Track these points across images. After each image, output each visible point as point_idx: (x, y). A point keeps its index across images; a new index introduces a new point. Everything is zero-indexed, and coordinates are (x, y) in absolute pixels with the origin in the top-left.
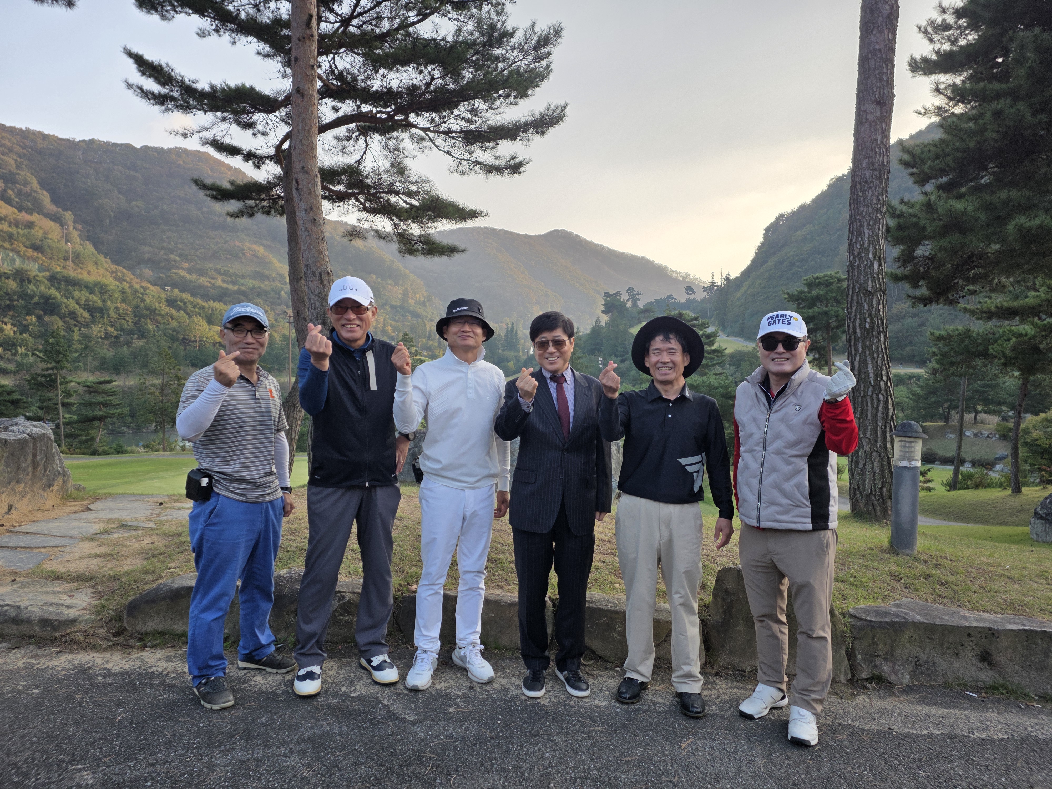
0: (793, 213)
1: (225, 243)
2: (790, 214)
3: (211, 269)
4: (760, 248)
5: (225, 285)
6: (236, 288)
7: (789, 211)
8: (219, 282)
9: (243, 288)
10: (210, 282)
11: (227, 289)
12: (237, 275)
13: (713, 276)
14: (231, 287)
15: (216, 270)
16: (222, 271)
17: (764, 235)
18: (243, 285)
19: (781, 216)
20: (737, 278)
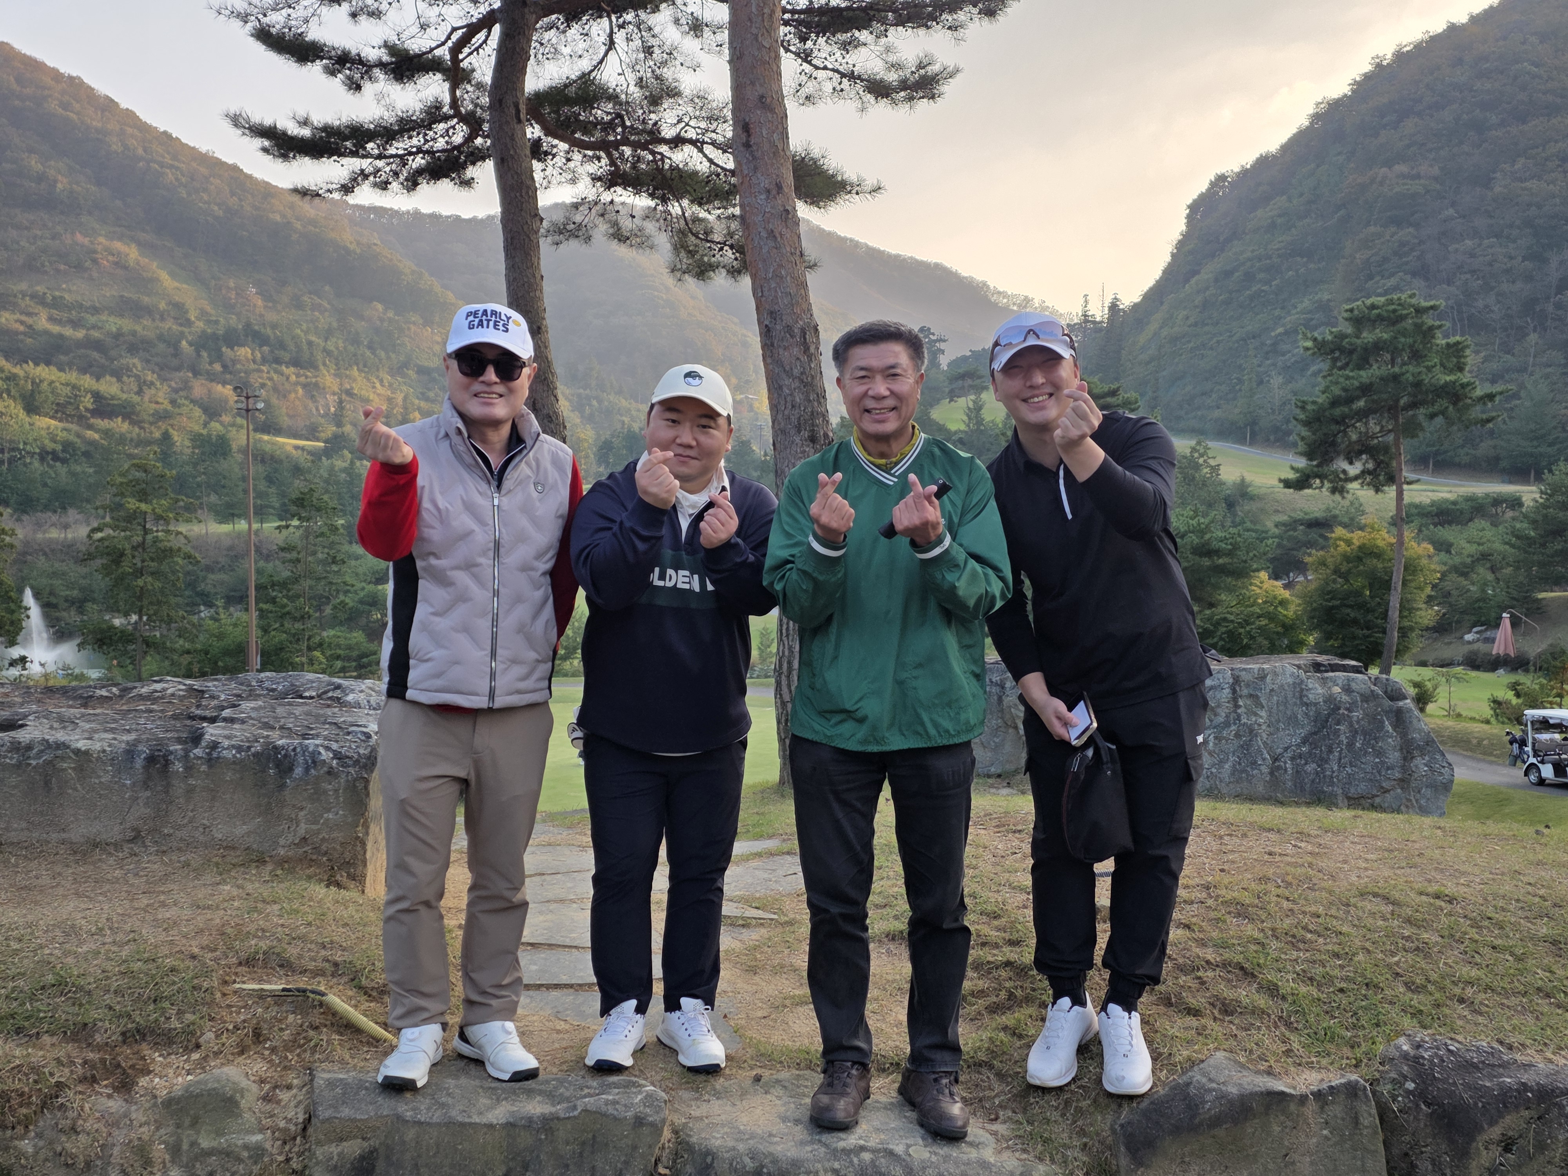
0: (1245, 173)
1: (53, 238)
2: (1238, 174)
3: (24, 296)
4: (1180, 245)
5: (56, 329)
6: (80, 334)
7: (1237, 169)
8: (42, 322)
9: (96, 334)
10: (22, 323)
11: (61, 336)
12: (81, 306)
13: (1086, 302)
14: (68, 332)
15: (33, 297)
16: (49, 298)
17: (1188, 217)
18: (94, 327)
19: (1221, 178)
20: (1136, 306)
